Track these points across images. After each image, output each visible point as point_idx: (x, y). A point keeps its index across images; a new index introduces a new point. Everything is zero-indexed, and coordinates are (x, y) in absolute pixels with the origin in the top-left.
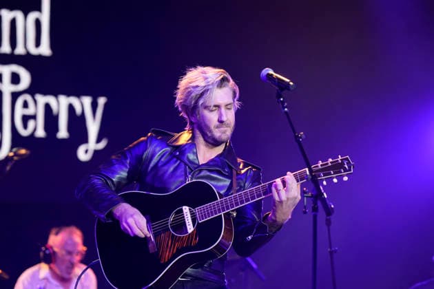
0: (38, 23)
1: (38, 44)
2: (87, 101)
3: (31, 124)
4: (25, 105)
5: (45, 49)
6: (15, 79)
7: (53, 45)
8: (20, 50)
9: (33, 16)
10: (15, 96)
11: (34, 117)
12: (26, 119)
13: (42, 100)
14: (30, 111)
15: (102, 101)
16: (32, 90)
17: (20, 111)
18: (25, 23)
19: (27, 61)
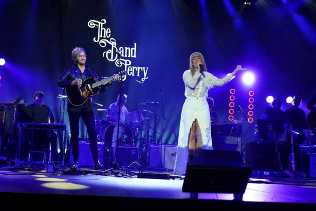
1: (133, 55)
2: (144, 68)
3: (131, 73)
4: (130, 69)
5: (135, 56)
6: (128, 63)
8: (129, 56)
9: (132, 49)
10: (128, 67)
11: (132, 71)
12: (130, 72)
13: (134, 68)
14: (131, 70)
15: (147, 68)
16: (131, 66)
17: (129, 70)
18: (131, 50)
19: (131, 59)
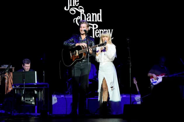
0: (99, 15)
1: (99, 19)
2: (109, 30)
3: (98, 35)
4: (97, 31)
5: (101, 20)
6: (95, 26)
7: (102, 20)
8: (96, 21)
10: (95, 30)
11: (99, 34)
12: (97, 34)
13: (100, 30)
14: (98, 32)
15: (112, 30)
16: (98, 29)
17: (96, 33)
18: (97, 16)
19: (97, 23)
